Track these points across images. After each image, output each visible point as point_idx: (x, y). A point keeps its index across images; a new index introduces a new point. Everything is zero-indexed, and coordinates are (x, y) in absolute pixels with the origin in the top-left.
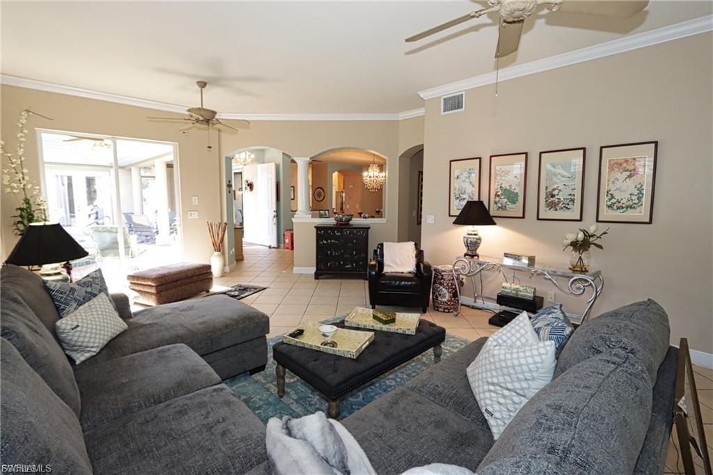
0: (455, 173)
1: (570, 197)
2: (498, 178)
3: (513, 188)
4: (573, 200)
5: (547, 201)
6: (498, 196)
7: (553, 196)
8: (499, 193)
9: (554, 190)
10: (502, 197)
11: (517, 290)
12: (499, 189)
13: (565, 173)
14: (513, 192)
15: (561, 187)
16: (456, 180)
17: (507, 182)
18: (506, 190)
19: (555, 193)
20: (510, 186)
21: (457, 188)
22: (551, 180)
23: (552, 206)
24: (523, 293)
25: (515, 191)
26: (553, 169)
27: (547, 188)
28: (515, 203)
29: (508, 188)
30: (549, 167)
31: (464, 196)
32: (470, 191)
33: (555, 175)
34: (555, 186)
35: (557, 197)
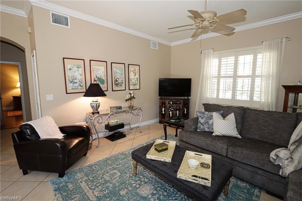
0: (68, 66)
1: (122, 81)
2: (95, 72)
3: (102, 77)
4: (123, 83)
5: (115, 83)
6: (96, 81)
7: (117, 81)
8: (96, 80)
9: (117, 78)
10: (98, 81)
11: (117, 122)
12: (96, 78)
13: (120, 72)
14: (102, 79)
15: (119, 78)
16: (69, 71)
17: (99, 74)
18: (99, 78)
19: (117, 80)
20: (101, 76)
21: (71, 76)
22: (116, 74)
23: (117, 85)
24: (119, 122)
25: (103, 79)
26: (116, 70)
27: (114, 78)
28: (103, 84)
29: (100, 77)
30: (115, 69)
31: (76, 81)
32: (80, 78)
33: (117, 72)
34: (117, 77)
35: (118, 81)
